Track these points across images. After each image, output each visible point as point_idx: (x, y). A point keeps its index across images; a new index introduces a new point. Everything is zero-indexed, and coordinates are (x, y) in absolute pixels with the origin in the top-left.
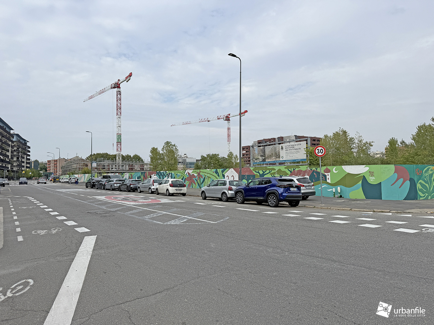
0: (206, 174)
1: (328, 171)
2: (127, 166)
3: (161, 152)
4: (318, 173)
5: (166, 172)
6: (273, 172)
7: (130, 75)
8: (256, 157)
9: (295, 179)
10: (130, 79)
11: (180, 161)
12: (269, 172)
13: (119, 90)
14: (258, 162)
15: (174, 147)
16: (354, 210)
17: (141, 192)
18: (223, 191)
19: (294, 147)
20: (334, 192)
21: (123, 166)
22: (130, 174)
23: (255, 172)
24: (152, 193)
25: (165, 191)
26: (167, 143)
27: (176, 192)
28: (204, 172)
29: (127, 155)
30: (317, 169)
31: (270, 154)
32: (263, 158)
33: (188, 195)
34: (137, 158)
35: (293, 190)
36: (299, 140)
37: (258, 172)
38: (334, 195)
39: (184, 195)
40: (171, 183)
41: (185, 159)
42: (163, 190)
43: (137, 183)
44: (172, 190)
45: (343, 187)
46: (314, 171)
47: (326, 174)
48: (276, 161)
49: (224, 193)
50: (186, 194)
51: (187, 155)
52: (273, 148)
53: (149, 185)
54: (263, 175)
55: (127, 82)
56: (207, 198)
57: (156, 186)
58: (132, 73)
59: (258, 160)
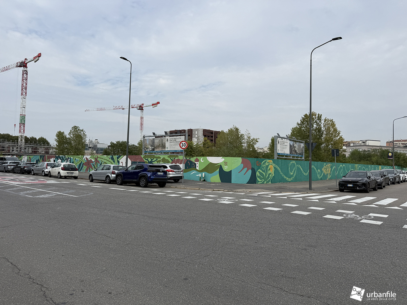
0: (102, 160)
1: (197, 160)
2: (30, 149)
3: (68, 136)
4: (191, 162)
5: (65, 157)
6: (159, 159)
7: (39, 55)
8: (147, 147)
9: (168, 166)
10: (38, 60)
11: (91, 146)
12: (156, 160)
13: (26, 69)
14: (148, 151)
15: (82, 132)
16: (201, 190)
17: (34, 174)
18: (107, 174)
19: (176, 140)
20: (200, 177)
21: (26, 149)
22: (28, 157)
23: (145, 159)
24: (46, 175)
25: (56, 174)
26: (75, 128)
27: (67, 175)
28: (101, 158)
29: (32, 137)
30: (190, 159)
31: (158, 145)
32: (153, 148)
33: (80, 178)
34: (43, 141)
35: (159, 174)
36: (180, 134)
37: (148, 160)
38: (200, 179)
39: (76, 178)
40: (63, 167)
41: (96, 144)
42: (55, 173)
43: (32, 166)
44: (63, 173)
45: (207, 173)
46: (188, 160)
47: (195, 162)
48: (163, 151)
49: (108, 176)
50: (77, 177)
51: (99, 141)
52: (161, 140)
53: (43, 168)
54: (151, 162)
55: (35, 62)
56: (94, 181)
57: (49, 169)
58: (41, 53)
59: (148, 149)
